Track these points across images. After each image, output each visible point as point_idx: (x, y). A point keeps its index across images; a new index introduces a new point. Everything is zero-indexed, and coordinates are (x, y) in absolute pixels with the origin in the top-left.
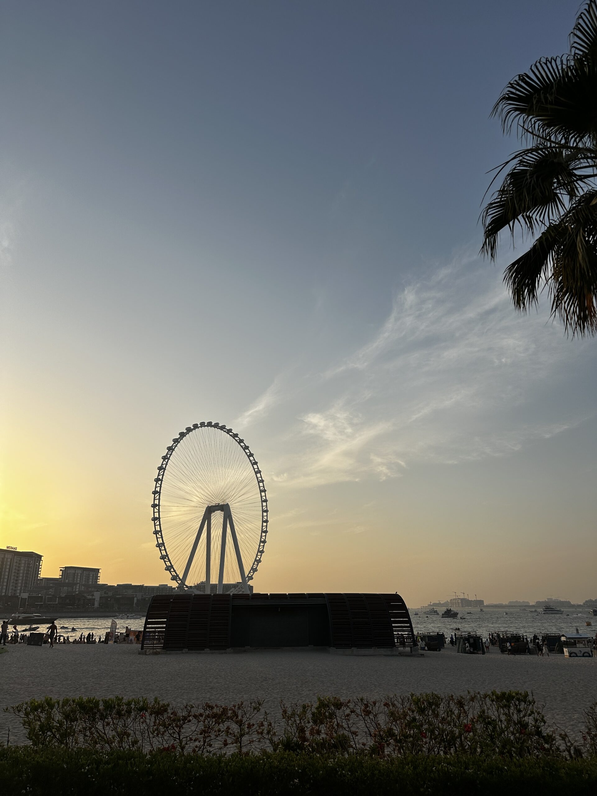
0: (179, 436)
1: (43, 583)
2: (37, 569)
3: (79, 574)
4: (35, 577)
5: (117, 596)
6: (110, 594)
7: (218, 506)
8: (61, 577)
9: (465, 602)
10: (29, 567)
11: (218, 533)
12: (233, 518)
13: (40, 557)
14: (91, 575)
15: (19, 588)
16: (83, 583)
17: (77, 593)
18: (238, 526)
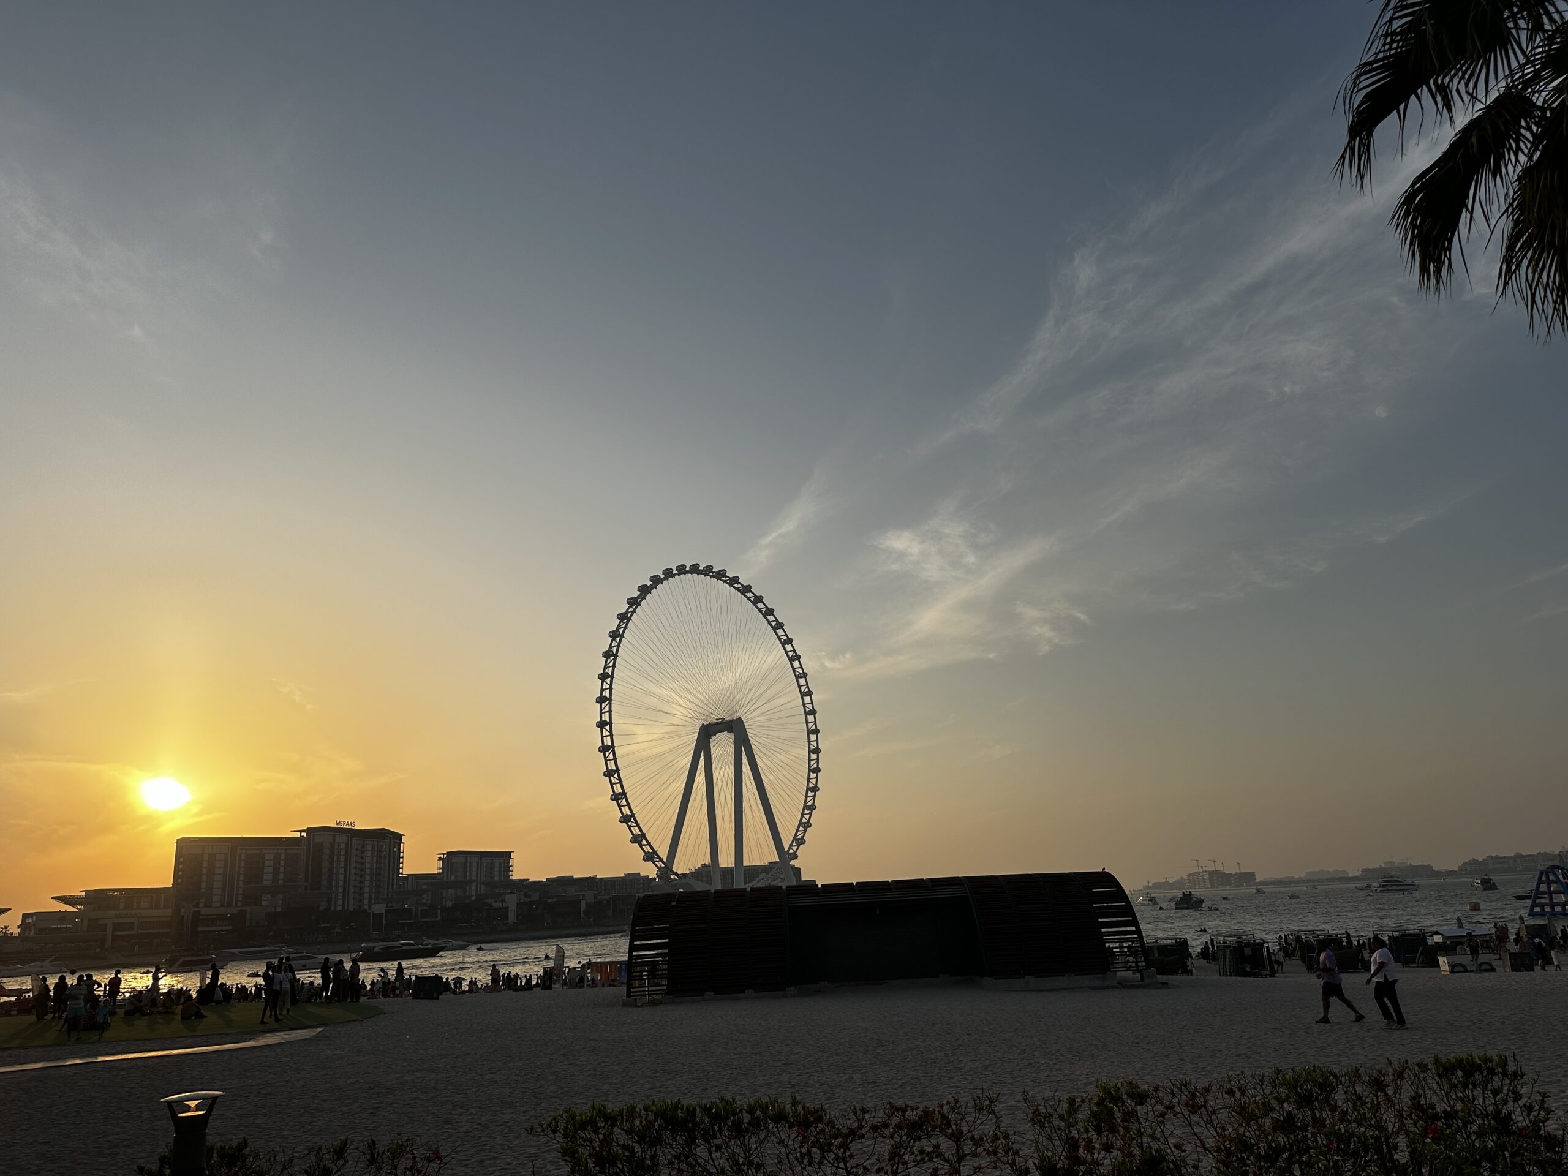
0: (639, 593)
1: (410, 884)
2: (395, 858)
3: (475, 864)
4: (393, 874)
5: (549, 900)
6: (535, 897)
7: (721, 723)
8: (441, 871)
9: (1218, 878)
10: (380, 857)
11: (726, 774)
12: (753, 746)
13: (398, 837)
14: (497, 865)
15: (367, 896)
16: (484, 879)
17: (474, 898)
18: (764, 760)
